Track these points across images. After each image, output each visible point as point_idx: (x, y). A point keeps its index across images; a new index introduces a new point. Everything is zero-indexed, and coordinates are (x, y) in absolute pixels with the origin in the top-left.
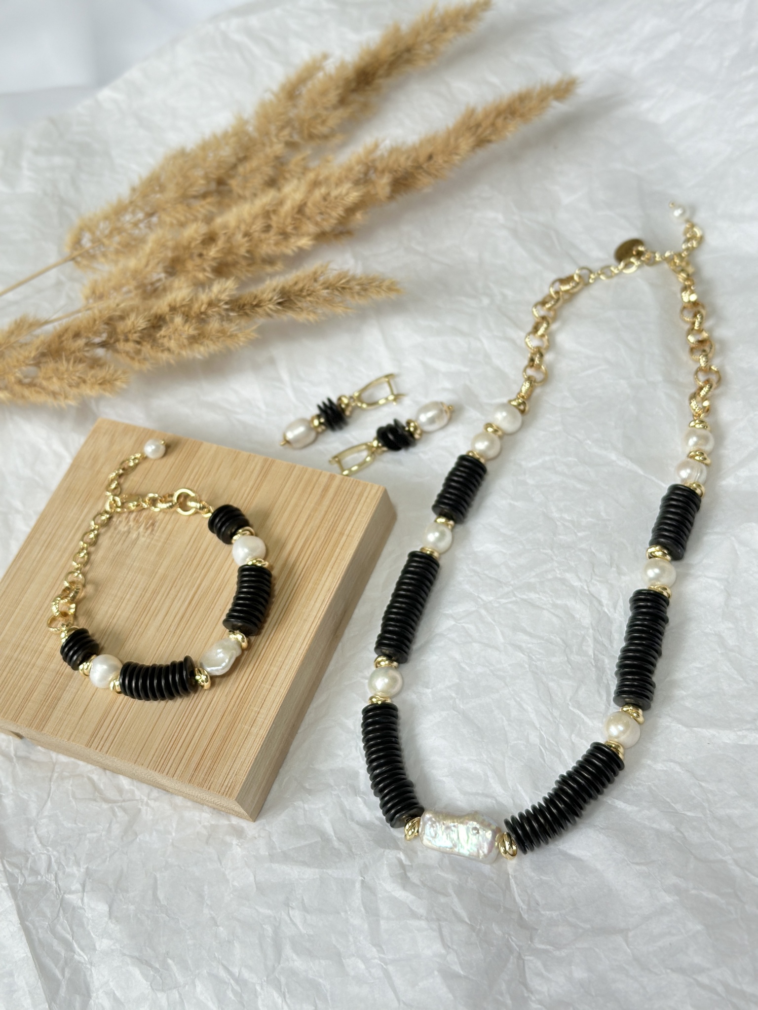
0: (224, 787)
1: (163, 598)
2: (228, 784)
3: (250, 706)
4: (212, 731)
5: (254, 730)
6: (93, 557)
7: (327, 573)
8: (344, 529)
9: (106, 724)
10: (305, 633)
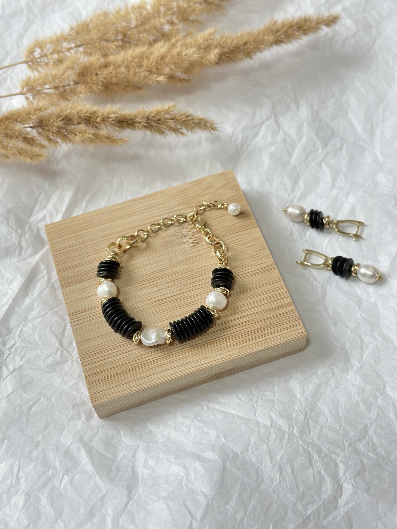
0: (94, 395)
1: (164, 282)
2: (97, 396)
3: (142, 371)
4: (117, 365)
5: (133, 384)
6: (160, 232)
7: (238, 347)
8: (267, 335)
9: (85, 313)
10: (198, 364)
